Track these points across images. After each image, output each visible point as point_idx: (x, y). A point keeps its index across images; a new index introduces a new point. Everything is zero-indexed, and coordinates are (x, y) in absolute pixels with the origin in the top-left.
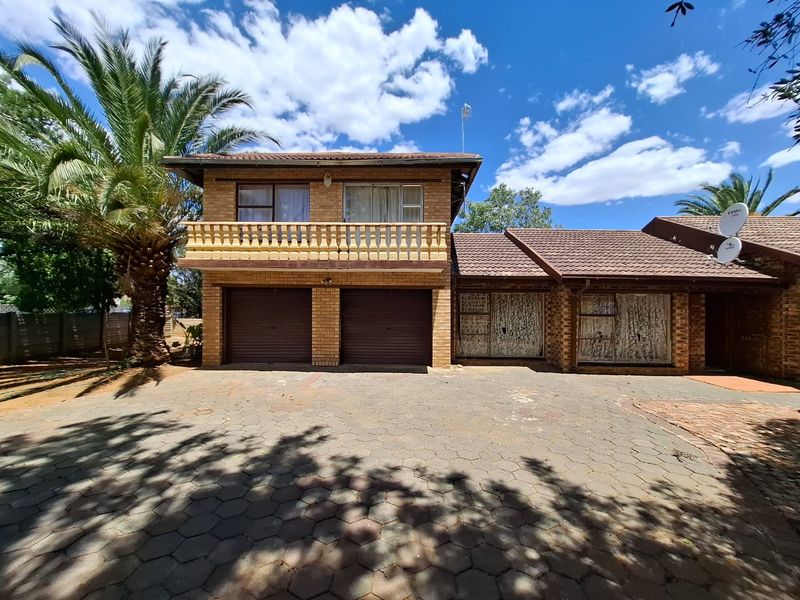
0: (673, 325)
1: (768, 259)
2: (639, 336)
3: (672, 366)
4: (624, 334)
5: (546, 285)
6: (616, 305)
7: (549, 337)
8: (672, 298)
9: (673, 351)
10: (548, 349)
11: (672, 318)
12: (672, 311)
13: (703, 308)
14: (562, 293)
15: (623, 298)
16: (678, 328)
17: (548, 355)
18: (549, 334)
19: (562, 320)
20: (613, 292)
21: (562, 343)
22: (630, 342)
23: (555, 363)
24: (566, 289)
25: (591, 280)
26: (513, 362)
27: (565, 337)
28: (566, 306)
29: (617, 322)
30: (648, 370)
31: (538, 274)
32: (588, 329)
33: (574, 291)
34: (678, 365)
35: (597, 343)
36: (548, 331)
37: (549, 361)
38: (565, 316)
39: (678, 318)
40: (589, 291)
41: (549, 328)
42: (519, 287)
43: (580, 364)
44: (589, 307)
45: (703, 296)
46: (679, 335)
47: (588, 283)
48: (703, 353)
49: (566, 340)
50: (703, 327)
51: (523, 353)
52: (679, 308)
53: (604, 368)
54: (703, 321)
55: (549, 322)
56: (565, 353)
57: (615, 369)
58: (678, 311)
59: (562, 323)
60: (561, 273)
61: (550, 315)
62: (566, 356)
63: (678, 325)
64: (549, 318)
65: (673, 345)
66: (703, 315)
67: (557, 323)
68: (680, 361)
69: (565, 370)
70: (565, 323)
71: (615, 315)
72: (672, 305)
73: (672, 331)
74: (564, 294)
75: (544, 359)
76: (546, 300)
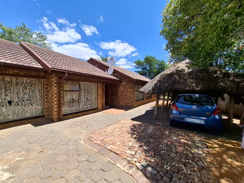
0: (98, 94)
1: (118, 74)
2: (88, 99)
3: (97, 108)
4: (83, 99)
5: (44, 74)
6: (79, 87)
7: (46, 104)
8: (98, 85)
9: (98, 103)
10: (46, 110)
11: (98, 92)
12: (98, 89)
13: (104, 88)
14: (53, 79)
15: (82, 83)
16: (99, 95)
17: (46, 113)
18: (46, 102)
19: (53, 94)
20: (78, 81)
21: (53, 106)
22: (85, 101)
23: (50, 117)
24: (55, 77)
25: (68, 73)
26: (18, 123)
27: (55, 103)
28: (55, 87)
29: (80, 94)
30: (91, 112)
31: (36, 66)
32: (68, 97)
33: (59, 78)
34: (99, 108)
35: (71, 104)
36: (46, 100)
37: (46, 117)
38: (55, 92)
39: (99, 91)
40: (67, 79)
41: (46, 98)
42: (22, 74)
43: (64, 115)
44: (67, 87)
45: (105, 84)
46: (99, 97)
47: (66, 75)
48: (104, 102)
49: (56, 105)
50: (104, 94)
51: (28, 115)
52: (99, 88)
53: (75, 115)
54: (104, 92)
55: (46, 95)
56: (55, 112)
57: (79, 114)
58: (99, 89)
59: (53, 96)
60: (50, 67)
61: (47, 92)
62: (55, 113)
63: (99, 94)
64: (46, 93)
65: (98, 101)
66: (104, 90)
67: (50, 96)
68: (100, 107)
69: (55, 120)
70: (55, 96)
71: (79, 91)
72: (98, 87)
73: (98, 96)
74: (54, 80)
75: (44, 116)
76: (44, 83)
